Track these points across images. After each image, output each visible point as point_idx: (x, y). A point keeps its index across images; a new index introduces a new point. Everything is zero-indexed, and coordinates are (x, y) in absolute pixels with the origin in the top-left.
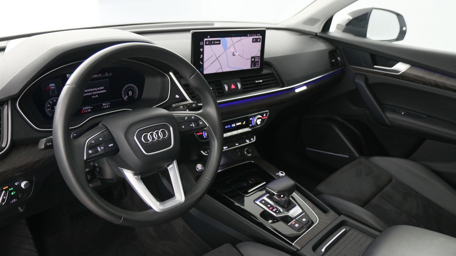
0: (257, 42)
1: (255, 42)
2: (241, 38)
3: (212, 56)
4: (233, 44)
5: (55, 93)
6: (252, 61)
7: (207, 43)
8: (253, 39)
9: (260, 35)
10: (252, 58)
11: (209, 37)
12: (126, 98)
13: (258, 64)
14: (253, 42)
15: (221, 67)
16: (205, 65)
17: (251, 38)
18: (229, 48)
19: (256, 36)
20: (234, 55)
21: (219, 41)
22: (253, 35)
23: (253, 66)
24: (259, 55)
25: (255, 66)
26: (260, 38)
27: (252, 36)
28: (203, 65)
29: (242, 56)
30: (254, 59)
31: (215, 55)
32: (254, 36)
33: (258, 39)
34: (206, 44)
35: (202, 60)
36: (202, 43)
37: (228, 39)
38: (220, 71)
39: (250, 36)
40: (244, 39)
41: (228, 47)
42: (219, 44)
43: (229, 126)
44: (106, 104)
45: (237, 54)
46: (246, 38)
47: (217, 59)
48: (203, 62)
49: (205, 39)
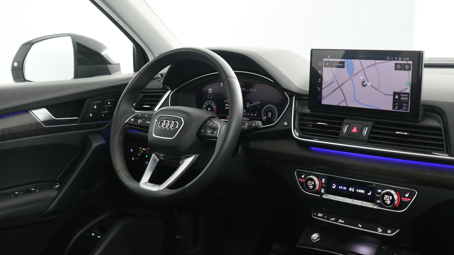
0: (405, 69)
1: (401, 69)
2: (375, 62)
3: (334, 82)
4: (363, 69)
5: (211, 97)
6: (394, 98)
7: (327, 64)
8: (396, 64)
9: (410, 60)
10: (395, 94)
11: (329, 56)
12: (264, 118)
13: (408, 107)
14: (396, 69)
15: (345, 100)
16: (325, 93)
17: (393, 63)
18: (357, 74)
19: (402, 60)
20: (366, 85)
21: (343, 63)
22: (396, 58)
23: (397, 107)
24: (408, 91)
25: (400, 107)
26: (409, 65)
27: (394, 60)
28: (321, 91)
29: (377, 88)
30: (399, 96)
31: (337, 81)
32: (398, 60)
33: (405, 64)
34: (326, 66)
35: (321, 85)
36: (320, 64)
37: (356, 62)
38: (343, 104)
39: (390, 60)
40: (381, 63)
41: (355, 73)
42: (343, 67)
43: (345, 188)
44: (246, 119)
45: (369, 84)
46: (383, 62)
47: (340, 87)
48: (321, 88)
49: (325, 60)
